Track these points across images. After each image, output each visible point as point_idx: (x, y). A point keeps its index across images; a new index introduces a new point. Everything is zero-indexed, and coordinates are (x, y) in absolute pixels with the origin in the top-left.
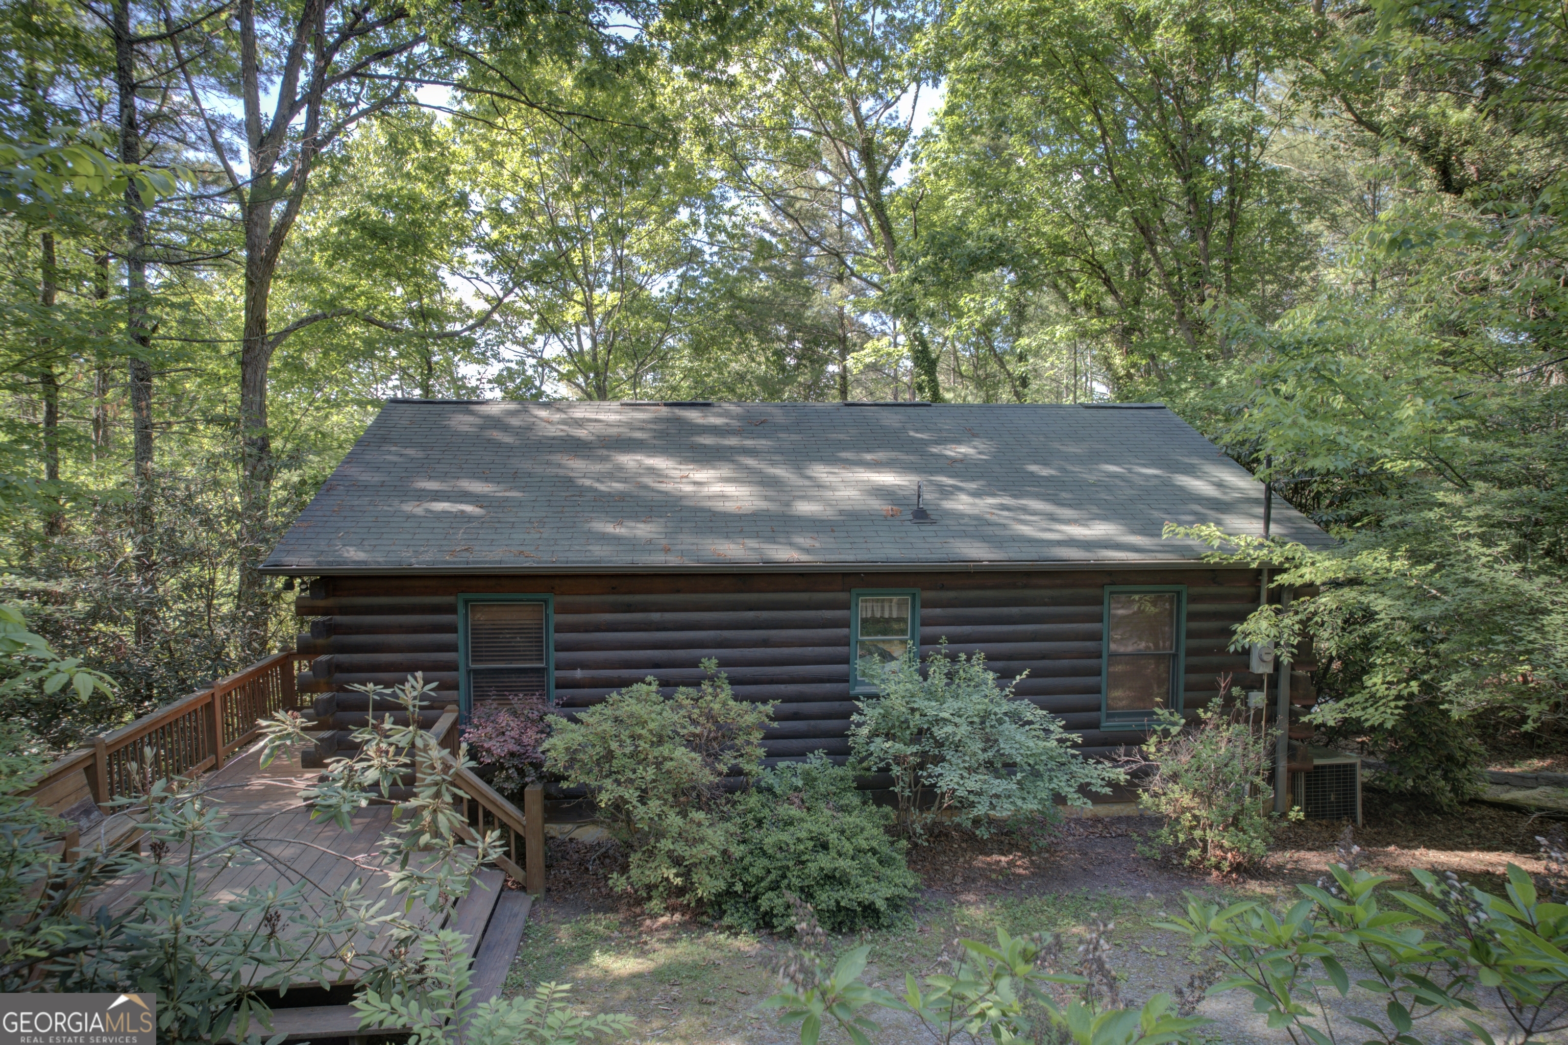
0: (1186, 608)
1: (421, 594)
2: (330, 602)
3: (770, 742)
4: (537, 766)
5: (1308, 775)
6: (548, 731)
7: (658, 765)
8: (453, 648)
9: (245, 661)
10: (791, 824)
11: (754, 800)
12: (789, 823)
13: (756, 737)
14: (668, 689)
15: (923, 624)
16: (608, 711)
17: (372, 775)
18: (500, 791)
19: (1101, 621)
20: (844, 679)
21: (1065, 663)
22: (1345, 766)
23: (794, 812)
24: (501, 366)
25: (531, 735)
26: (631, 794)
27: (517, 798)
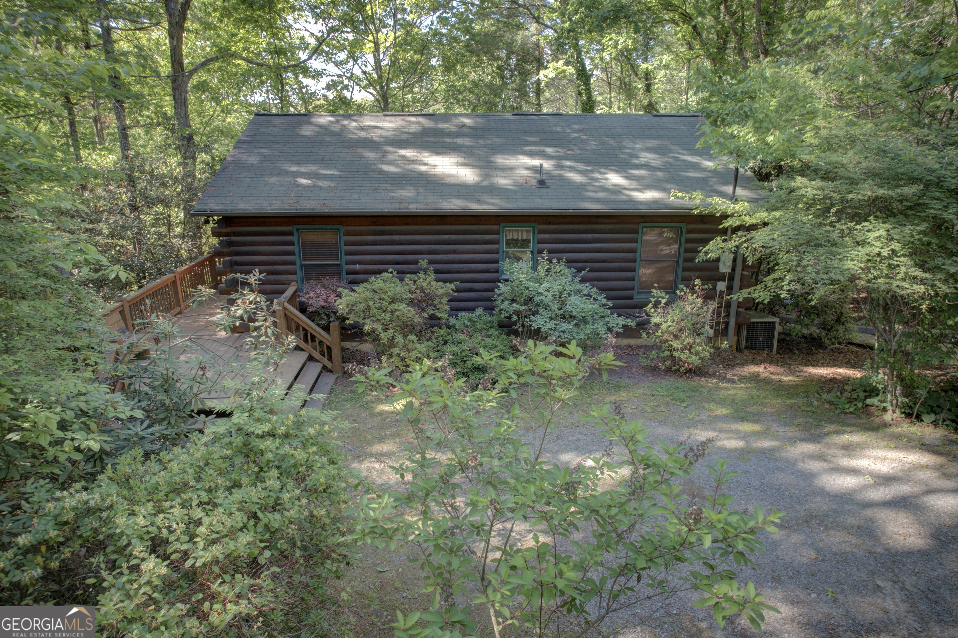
0: (685, 236)
1: (274, 225)
2: (228, 230)
3: (452, 303)
4: (335, 313)
5: (749, 327)
6: (339, 296)
7: (392, 313)
8: (292, 253)
9: (191, 259)
10: (461, 343)
11: (443, 331)
12: (460, 342)
13: (445, 300)
14: (402, 275)
15: (539, 242)
16: (369, 286)
17: (240, 312)
18: (318, 325)
19: (637, 242)
20: (496, 271)
21: (616, 265)
22: (770, 323)
23: (463, 337)
24: (329, 78)
25: (333, 297)
26: (378, 327)
27: (326, 329)
